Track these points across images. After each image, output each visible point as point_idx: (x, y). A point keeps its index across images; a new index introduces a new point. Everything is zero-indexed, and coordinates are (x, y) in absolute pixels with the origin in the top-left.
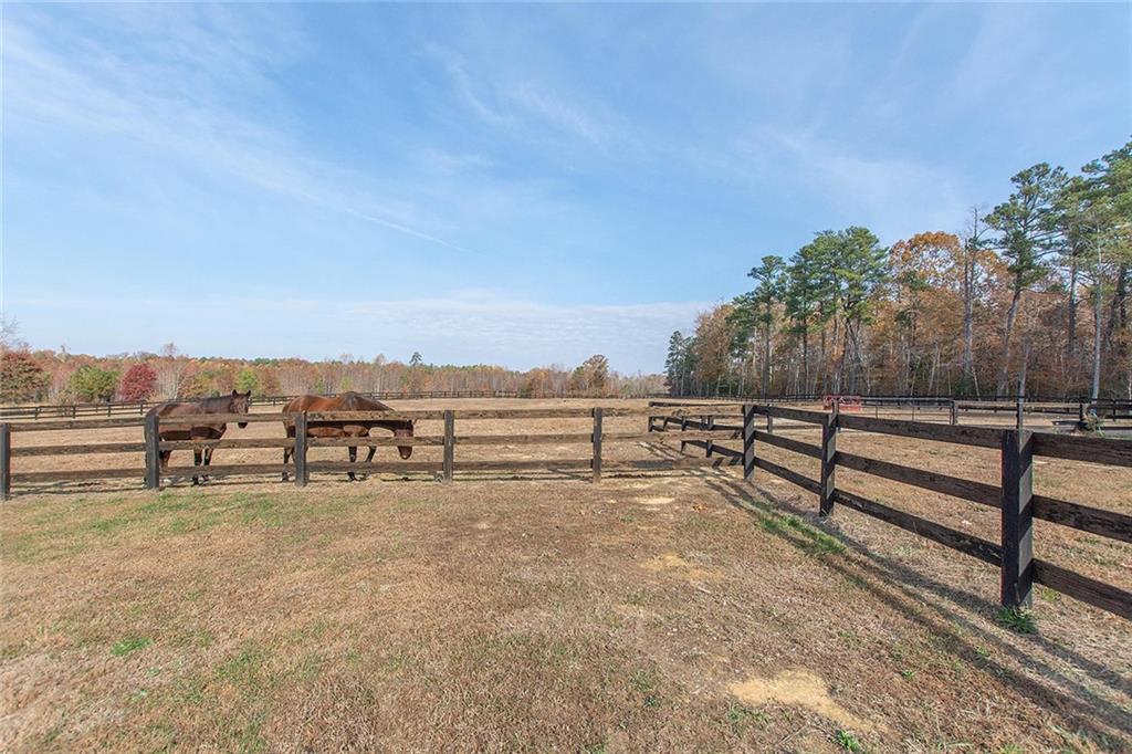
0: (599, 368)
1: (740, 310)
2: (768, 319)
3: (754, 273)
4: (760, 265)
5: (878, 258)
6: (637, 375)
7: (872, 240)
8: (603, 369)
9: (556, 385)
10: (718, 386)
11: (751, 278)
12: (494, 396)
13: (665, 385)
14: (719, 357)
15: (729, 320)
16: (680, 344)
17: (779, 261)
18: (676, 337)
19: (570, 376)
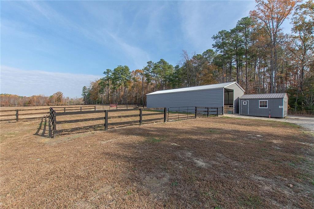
0: (60, 96)
1: (102, 82)
2: (108, 85)
3: (105, 73)
4: (106, 71)
5: (129, 74)
6: (76, 98)
7: (128, 70)
8: (60, 97)
9: (41, 102)
10: (97, 102)
11: (104, 74)
12: (10, 106)
13: (83, 101)
14: (97, 94)
15: (99, 84)
16: (86, 90)
17: (111, 71)
18: (84, 88)
19: (48, 98)
